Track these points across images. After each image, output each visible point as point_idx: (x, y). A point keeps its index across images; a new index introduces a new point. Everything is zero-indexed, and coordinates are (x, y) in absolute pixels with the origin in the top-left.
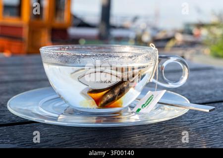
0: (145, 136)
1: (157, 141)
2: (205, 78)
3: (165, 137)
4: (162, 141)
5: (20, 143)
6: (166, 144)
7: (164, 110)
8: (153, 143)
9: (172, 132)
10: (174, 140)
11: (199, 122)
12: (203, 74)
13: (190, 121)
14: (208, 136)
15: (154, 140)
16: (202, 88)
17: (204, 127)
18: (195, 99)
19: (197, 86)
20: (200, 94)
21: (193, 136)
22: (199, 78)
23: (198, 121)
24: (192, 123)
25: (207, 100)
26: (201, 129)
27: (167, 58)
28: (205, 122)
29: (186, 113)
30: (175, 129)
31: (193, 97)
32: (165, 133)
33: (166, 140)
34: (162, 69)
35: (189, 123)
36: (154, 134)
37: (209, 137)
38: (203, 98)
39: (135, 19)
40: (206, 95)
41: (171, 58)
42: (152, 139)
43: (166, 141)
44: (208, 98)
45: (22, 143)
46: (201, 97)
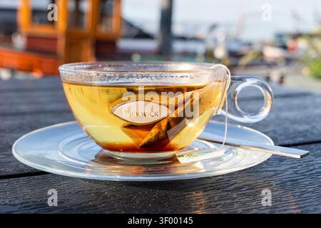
0: (206, 193)
1: (223, 202)
2: (299, 108)
3: (235, 195)
4: (230, 201)
5: (24, 205)
6: (236, 205)
7: (237, 154)
8: (217, 205)
9: (247, 187)
10: (248, 199)
11: (286, 173)
12: (297, 102)
13: (273, 171)
14: (299, 194)
15: (219, 200)
16: (294, 122)
17: (292, 181)
18: (283, 138)
19: (287, 119)
20: (292, 131)
21: (276, 193)
22: (290, 109)
23: (286, 171)
24: (276, 173)
25: (300, 139)
26: (289, 183)
27: (241, 80)
28: (296, 172)
29: (269, 160)
30: (250, 183)
31: (281, 135)
32: (235, 188)
33: (236, 200)
34: (234, 96)
35: (272, 173)
36: (220, 191)
37: (300, 196)
38: (295, 137)
39: (213, 27)
40: (299, 133)
41: (248, 80)
42: (216, 198)
43: (237, 202)
44: (301, 137)
45: (26, 205)
46: (292, 136)
